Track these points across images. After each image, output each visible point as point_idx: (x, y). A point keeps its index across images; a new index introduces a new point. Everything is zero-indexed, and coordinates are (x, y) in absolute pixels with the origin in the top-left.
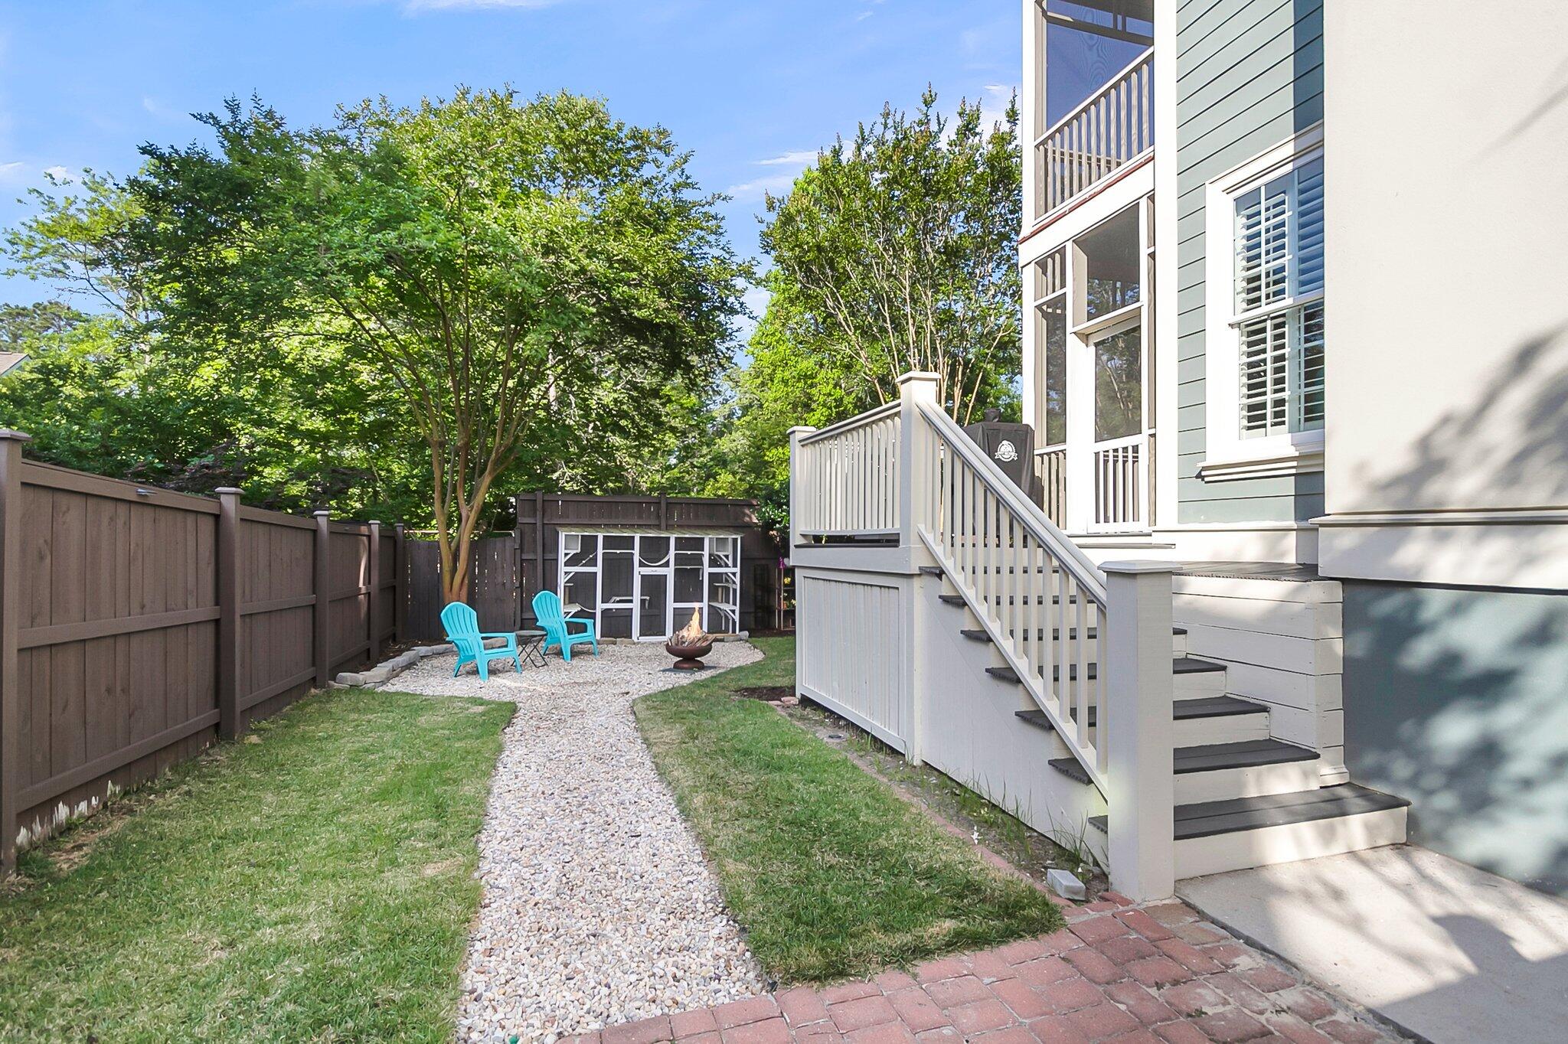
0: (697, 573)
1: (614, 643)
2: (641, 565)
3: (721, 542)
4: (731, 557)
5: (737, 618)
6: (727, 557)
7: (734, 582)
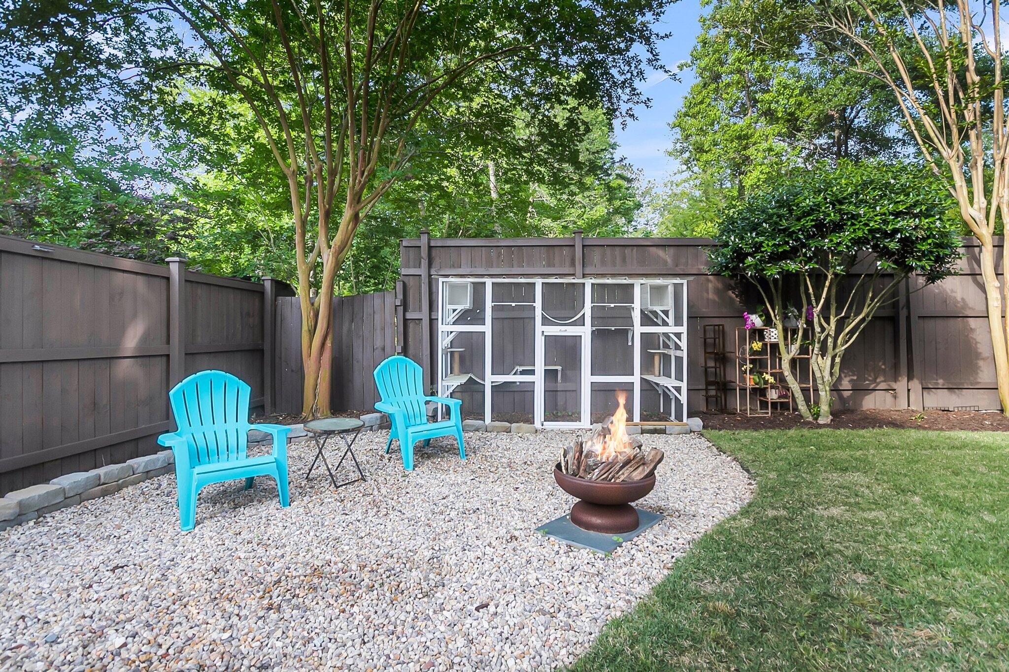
0: (624, 334)
1: (508, 431)
2: (545, 322)
3: (658, 291)
4: (671, 314)
5: (684, 399)
6: (666, 313)
7: (678, 347)
